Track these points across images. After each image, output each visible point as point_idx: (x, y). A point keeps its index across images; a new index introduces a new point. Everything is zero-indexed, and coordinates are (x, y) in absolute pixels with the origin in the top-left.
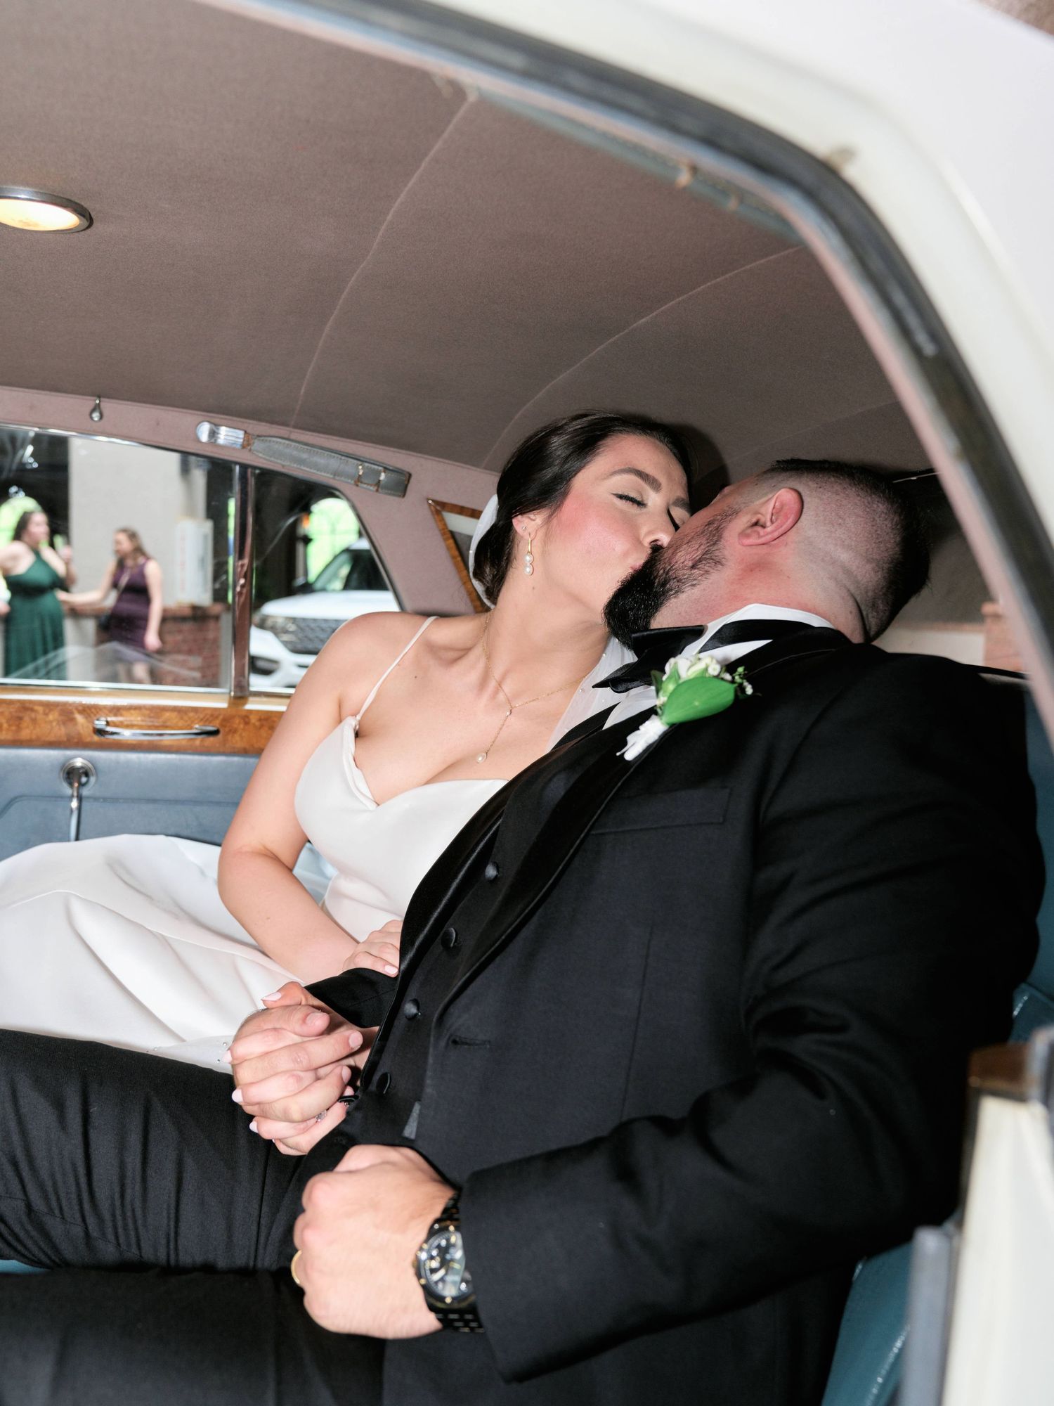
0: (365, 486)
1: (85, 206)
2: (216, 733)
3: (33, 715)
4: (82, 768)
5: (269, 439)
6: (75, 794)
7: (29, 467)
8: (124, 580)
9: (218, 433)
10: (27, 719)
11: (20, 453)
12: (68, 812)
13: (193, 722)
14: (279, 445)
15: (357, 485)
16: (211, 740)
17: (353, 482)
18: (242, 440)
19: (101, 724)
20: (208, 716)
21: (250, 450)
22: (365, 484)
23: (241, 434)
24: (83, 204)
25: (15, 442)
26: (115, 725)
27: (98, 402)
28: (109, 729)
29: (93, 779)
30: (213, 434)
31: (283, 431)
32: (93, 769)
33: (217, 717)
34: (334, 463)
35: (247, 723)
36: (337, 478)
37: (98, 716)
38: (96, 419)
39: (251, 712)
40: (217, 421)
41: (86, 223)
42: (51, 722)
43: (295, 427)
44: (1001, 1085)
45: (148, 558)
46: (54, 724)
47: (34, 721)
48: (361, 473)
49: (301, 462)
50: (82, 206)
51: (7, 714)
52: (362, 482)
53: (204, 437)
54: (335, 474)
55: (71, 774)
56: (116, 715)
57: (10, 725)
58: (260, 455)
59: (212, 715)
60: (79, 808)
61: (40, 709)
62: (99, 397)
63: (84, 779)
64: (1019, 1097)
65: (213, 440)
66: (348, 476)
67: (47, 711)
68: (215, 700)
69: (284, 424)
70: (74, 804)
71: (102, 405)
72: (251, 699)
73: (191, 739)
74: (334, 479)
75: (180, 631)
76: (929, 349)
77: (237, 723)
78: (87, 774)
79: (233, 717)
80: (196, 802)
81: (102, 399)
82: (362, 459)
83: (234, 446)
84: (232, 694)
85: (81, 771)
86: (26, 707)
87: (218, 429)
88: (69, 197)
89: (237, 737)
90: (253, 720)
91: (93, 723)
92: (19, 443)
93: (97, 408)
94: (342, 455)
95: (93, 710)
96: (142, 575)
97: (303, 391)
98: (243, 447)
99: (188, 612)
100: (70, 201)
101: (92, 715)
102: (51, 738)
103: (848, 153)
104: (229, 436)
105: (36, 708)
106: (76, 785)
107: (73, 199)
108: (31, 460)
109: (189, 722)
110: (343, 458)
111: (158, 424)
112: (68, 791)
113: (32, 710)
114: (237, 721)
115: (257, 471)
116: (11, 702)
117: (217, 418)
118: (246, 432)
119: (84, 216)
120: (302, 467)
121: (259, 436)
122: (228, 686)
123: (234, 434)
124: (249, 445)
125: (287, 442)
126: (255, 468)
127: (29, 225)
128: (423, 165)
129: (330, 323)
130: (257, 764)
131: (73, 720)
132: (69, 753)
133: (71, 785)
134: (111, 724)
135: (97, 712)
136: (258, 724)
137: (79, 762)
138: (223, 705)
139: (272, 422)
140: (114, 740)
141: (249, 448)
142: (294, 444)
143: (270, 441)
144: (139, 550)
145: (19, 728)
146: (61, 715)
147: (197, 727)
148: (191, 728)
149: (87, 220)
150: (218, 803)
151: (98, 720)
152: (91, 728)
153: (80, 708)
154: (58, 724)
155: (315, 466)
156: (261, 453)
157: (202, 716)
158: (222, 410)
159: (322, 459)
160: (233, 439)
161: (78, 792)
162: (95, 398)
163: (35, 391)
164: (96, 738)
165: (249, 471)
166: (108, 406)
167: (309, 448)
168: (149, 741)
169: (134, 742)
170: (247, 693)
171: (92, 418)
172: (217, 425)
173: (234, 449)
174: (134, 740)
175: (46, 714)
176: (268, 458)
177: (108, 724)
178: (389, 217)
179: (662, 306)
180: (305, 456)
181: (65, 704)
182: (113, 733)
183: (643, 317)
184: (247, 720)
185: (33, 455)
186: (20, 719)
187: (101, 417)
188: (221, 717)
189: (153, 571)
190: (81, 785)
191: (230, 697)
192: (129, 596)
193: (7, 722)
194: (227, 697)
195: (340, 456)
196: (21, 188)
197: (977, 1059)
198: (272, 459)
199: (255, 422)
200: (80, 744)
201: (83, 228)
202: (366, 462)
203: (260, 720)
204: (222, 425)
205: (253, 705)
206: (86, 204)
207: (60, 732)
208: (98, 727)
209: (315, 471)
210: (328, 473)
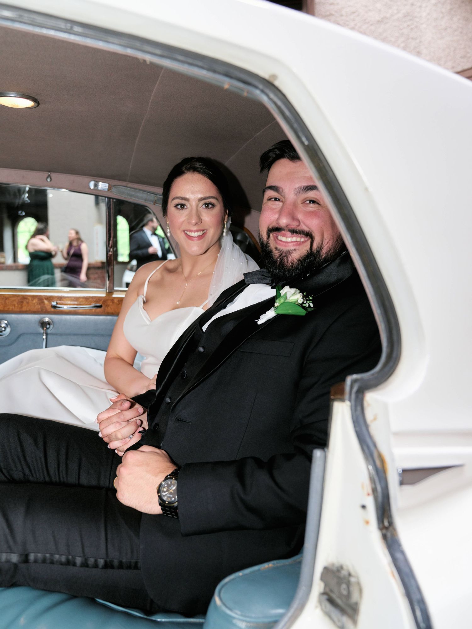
0: (158, 205)
1: (36, 98)
2: (100, 307)
3: (27, 301)
4: (47, 321)
5: (118, 187)
6: (45, 332)
7: (26, 202)
8: (72, 252)
9: (98, 185)
10: (25, 302)
11: (23, 196)
12: (42, 340)
13: (91, 302)
14: (122, 189)
15: (155, 205)
16: (99, 309)
17: (153, 203)
18: (107, 188)
19: (54, 304)
20: (97, 300)
21: (111, 191)
22: (158, 204)
23: (107, 185)
24: (35, 97)
25: (20, 192)
26: (60, 304)
27: (49, 174)
28: (58, 306)
29: (52, 326)
30: (96, 185)
31: (124, 183)
32: (52, 322)
33: (101, 301)
34: (145, 195)
35: (113, 302)
36: (147, 202)
37: (53, 301)
38: (49, 181)
39: (115, 298)
40: (97, 180)
41: (36, 105)
42: (34, 303)
43: (129, 182)
44: (339, 397)
45: (82, 241)
46: (36, 304)
47: (28, 303)
48: (156, 199)
49: (132, 196)
50: (35, 98)
51: (17, 300)
52: (156, 203)
53: (92, 187)
54: (146, 200)
55: (43, 324)
56: (60, 300)
57: (18, 305)
58: (115, 193)
59: (99, 300)
60: (47, 338)
61: (30, 298)
62: (50, 172)
63: (48, 326)
64: (343, 400)
65: (96, 188)
66: (151, 201)
67: (33, 299)
68: (100, 293)
69: (125, 180)
70: (44, 337)
71: (51, 175)
72: (115, 293)
73: (90, 309)
74: (145, 202)
75: (97, 273)
76: (306, 143)
77: (109, 303)
78: (49, 324)
79: (108, 300)
80: (93, 335)
81: (51, 173)
82: (156, 194)
83: (105, 190)
84: (107, 291)
85: (47, 323)
86: (24, 297)
87: (98, 183)
88: (29, 95)
89: (109, 308)
90: (116, 301)
91: (51, 303)
92: (22, 192)
93: (49, 176)
94: (148, 193)
95: (51, 298)
96: (80, 249)
97: (130, 167)
98: (108, 190)
99: (100, 265)
100: (30, 96)
101: (51, 300)
102: (35, 310)
103: (274, 76)
104: (103, 186)
105: (29, 298)
106: (45, 329)
107: (31, 96)
108: (27, 199)
109: (90, 303)
110: (149, 194)
111: (74, 182)
112: (42, 331)
113: (27, 299)
114: (109, 302)
115: (115, 200)
116: (19, 296)
117: (97, 179)
118: (109, 185)
119: (36, 102)
120: (132, 198)
121: (114, 186)
122: (106, 288)
123: (104, 185)
124: (110, 189)
125: (127, 188)
126: (113, 199)
127: (15, 106)
128: (159, 79)
129: (138, 139)
130: (118, 319)
131: (43, 302)
132: (42, 316)
133: (43, 328)
134: (58, 303)
135: (53, 299)
136: (118, 303)
137: (47, 319)
138: (104, 295)
139: (119, 180)
140: (60, 310)
141: (110, 190)
142: (129, 189)
143: (119, 188)
144: (79, 240)
145: (22, 307)
146: (38, 300)
147: (93, 305)
148: (91, 305)
149: (37, 103)
150: (103, 335)
151: (53, 302)
152: (51, 306)
153: (46, 298)
154: (37, 304)
155: (137, 197)
156: (115, 192)
157: (95, 300)
158: (99, 176)
159: (140, 195)
160: (104, 187)
161: (46, 331)
162: (48, 172)
163: (24, 170)
164: (53, 309)
165: (111, 200)
166: (54, 175)
167: (135, 190)
168: (74, 310)
169: (68, 311)
170: (113, 291)
171: (47, 180)
172: (98, 182)
173: (105, 191)
174: (68, 310)
175: (33, 300)
176: (118, 194)
177: (57, 304)
178: (152, 98)
179: (263, 128)
180: (133, 193)
181: (40, 296)
182: (60, 307)
183: (258, 133)
184: (113, 301)
185: (28, 197)
186: (22, 302)
187: (51, 180)
188: (102, 300)
189: (84, 247)
190: (47, 329)
191: (107, 292)
192: (73, 258)
193: (17, 304)
194: (105, 292)
195: (147, 193)
196: (11, 92)
197: (332, 389)
198: (120, 195)
199: (113, 180)
200: (47, 312)
201: (36, 106)
202: (158, 195)
203: (118, 301)
204: (100, 182)
205: (115, 295)
206: (36, 97)
207: (38, 307)
208: (53, 305)
209: (138, 199)
210: (143, 200)
